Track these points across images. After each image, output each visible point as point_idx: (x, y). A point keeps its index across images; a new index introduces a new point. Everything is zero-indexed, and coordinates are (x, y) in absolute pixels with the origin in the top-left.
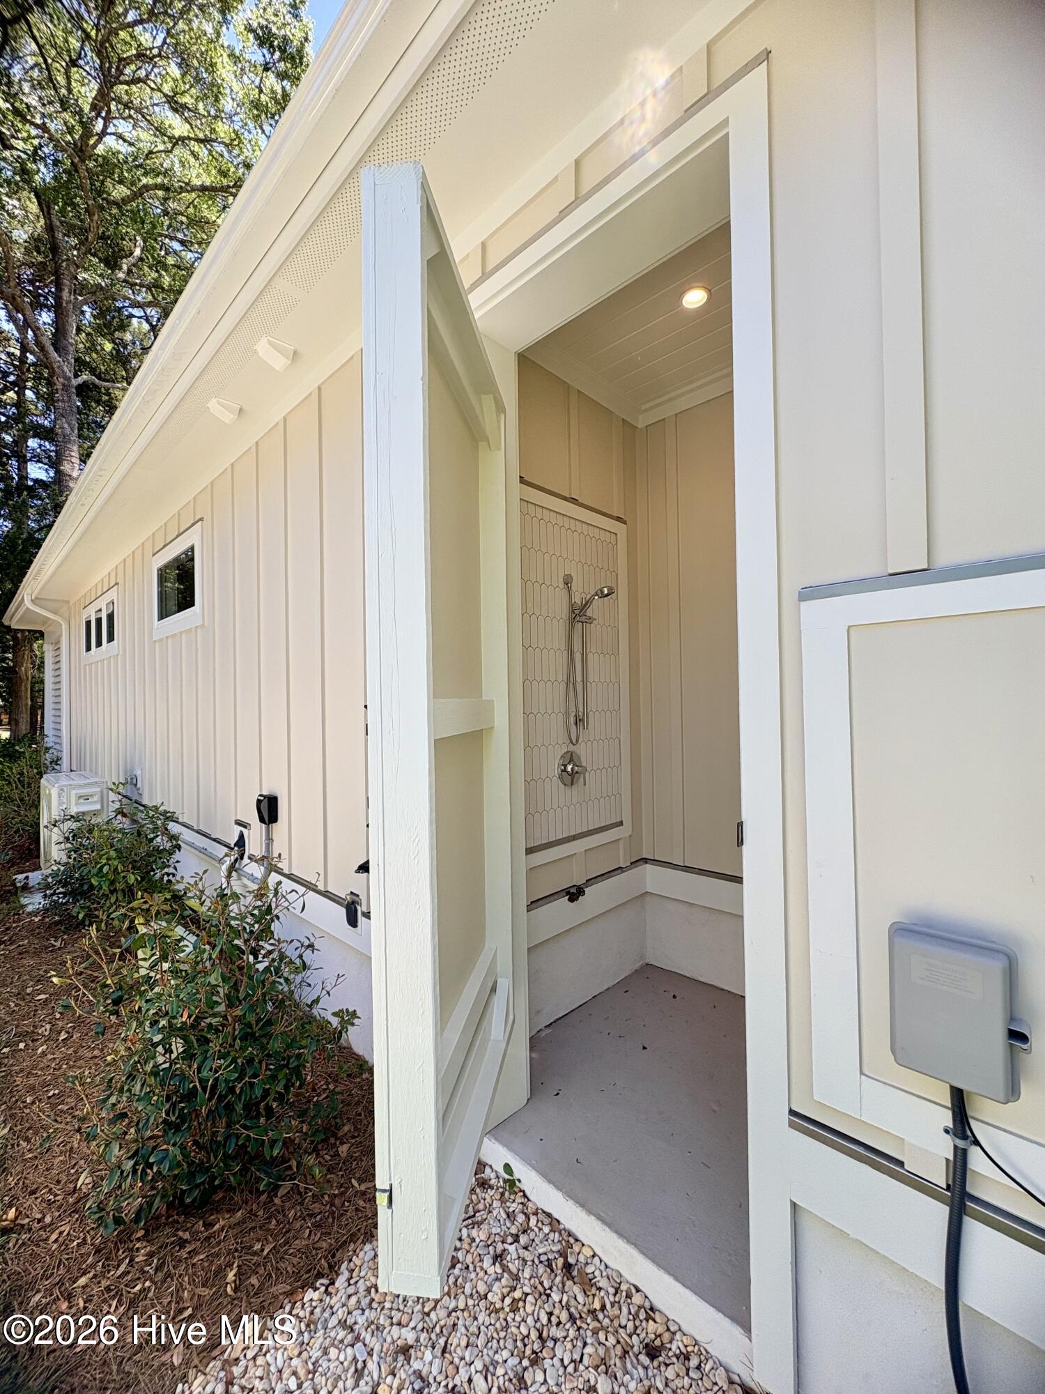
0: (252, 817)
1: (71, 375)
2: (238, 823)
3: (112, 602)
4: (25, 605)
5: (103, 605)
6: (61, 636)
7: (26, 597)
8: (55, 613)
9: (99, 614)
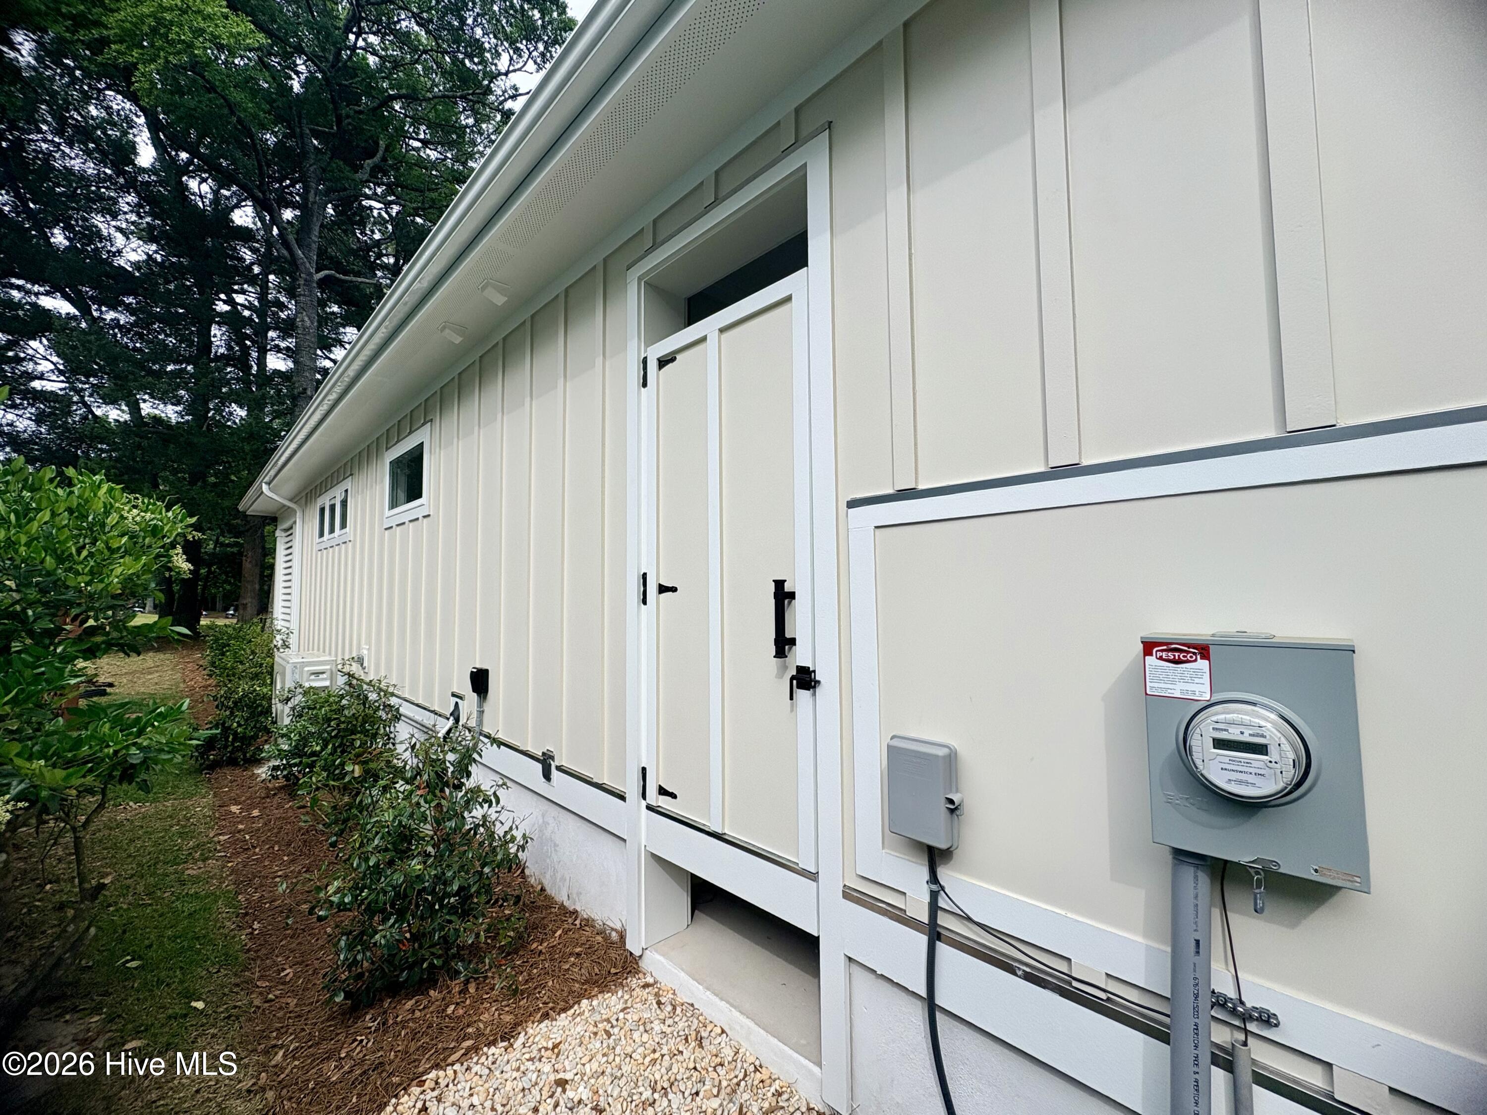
0: (466, 688)
1: (313, 271)
2: (453, 695)
3: (346, 491)
4: (262, 492)
5: (337, 494)
6: (295, 522)
7: (264, 485)
8: (291, 500)
9: (332, 502)
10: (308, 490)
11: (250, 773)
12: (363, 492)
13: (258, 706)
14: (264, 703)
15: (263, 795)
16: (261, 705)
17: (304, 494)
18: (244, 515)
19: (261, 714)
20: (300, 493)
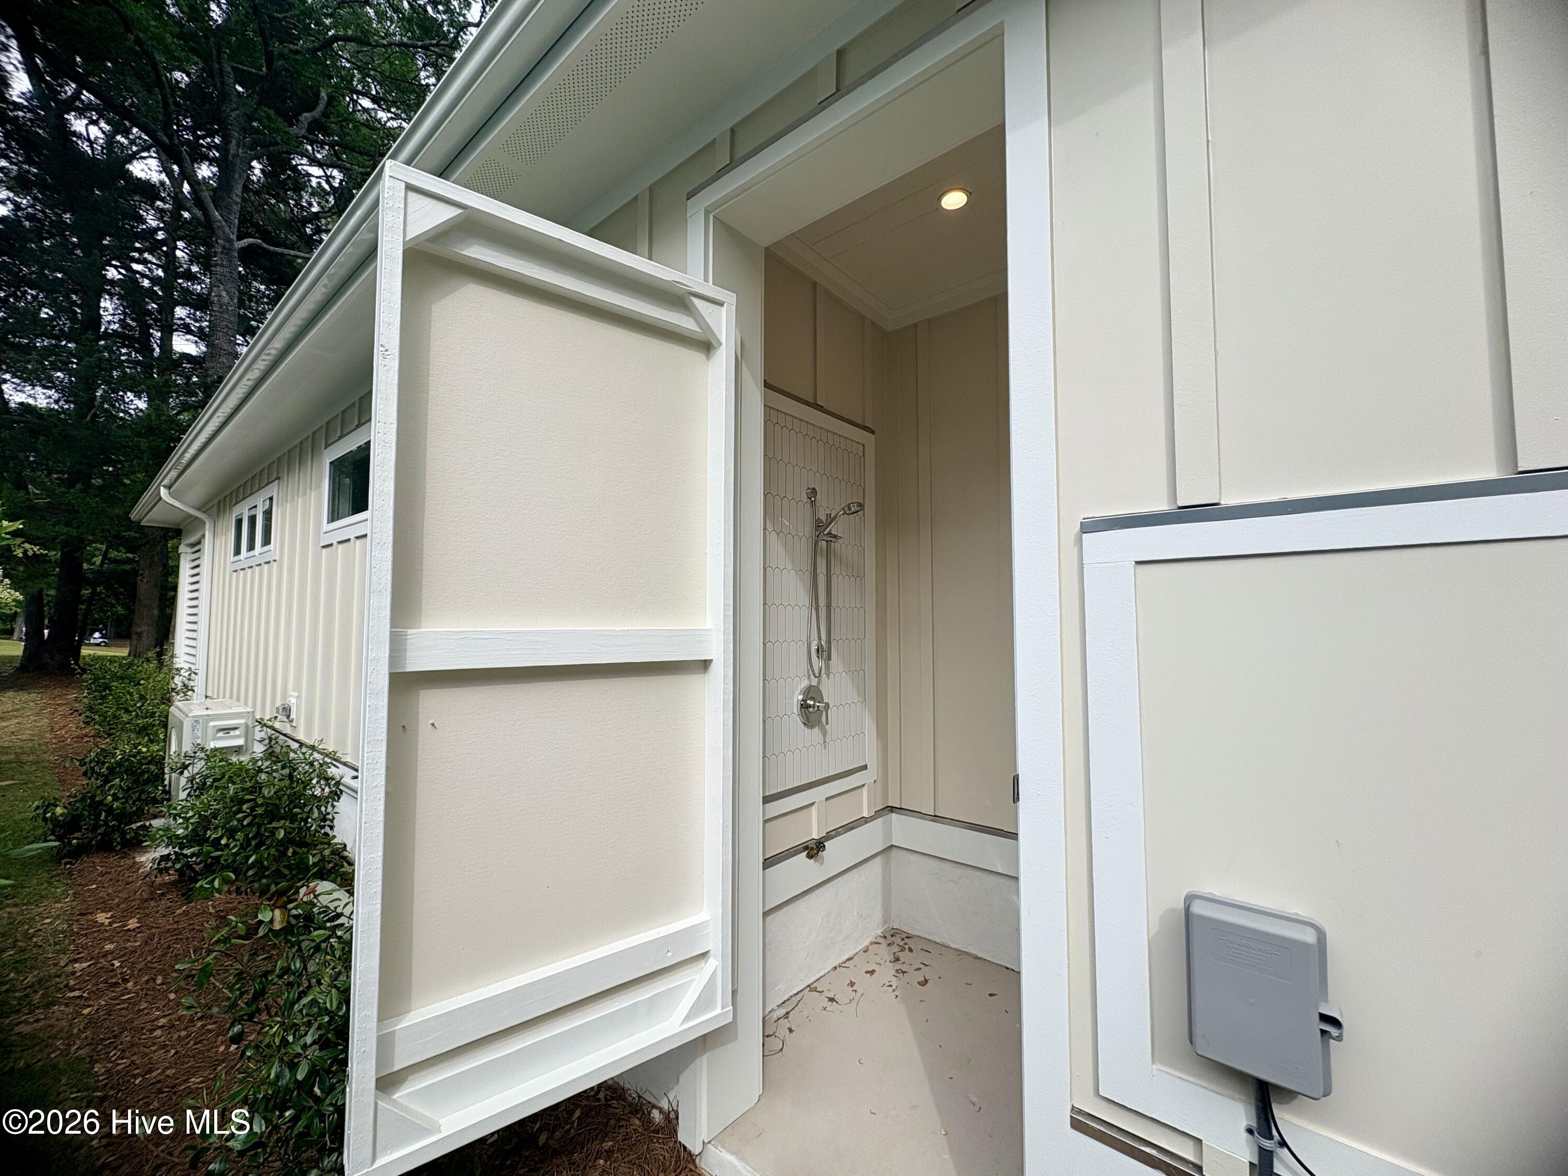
1: (233, 237)
3: (271, 499)
4: (160, 498)
5: (259, 501)
6: (203, 536)
7: (162, 488)
8: (199, 509)
9: (253, 512)
10: (221, 497)
11: (130, 862)
12: (293, 499)
13: (143, 772)
14: (152, 767)
15: (145, 896)
16: (148, 771)
17: (216, 501)
18: (138, 527)
19: (147, 782)
20: (211, 500)
